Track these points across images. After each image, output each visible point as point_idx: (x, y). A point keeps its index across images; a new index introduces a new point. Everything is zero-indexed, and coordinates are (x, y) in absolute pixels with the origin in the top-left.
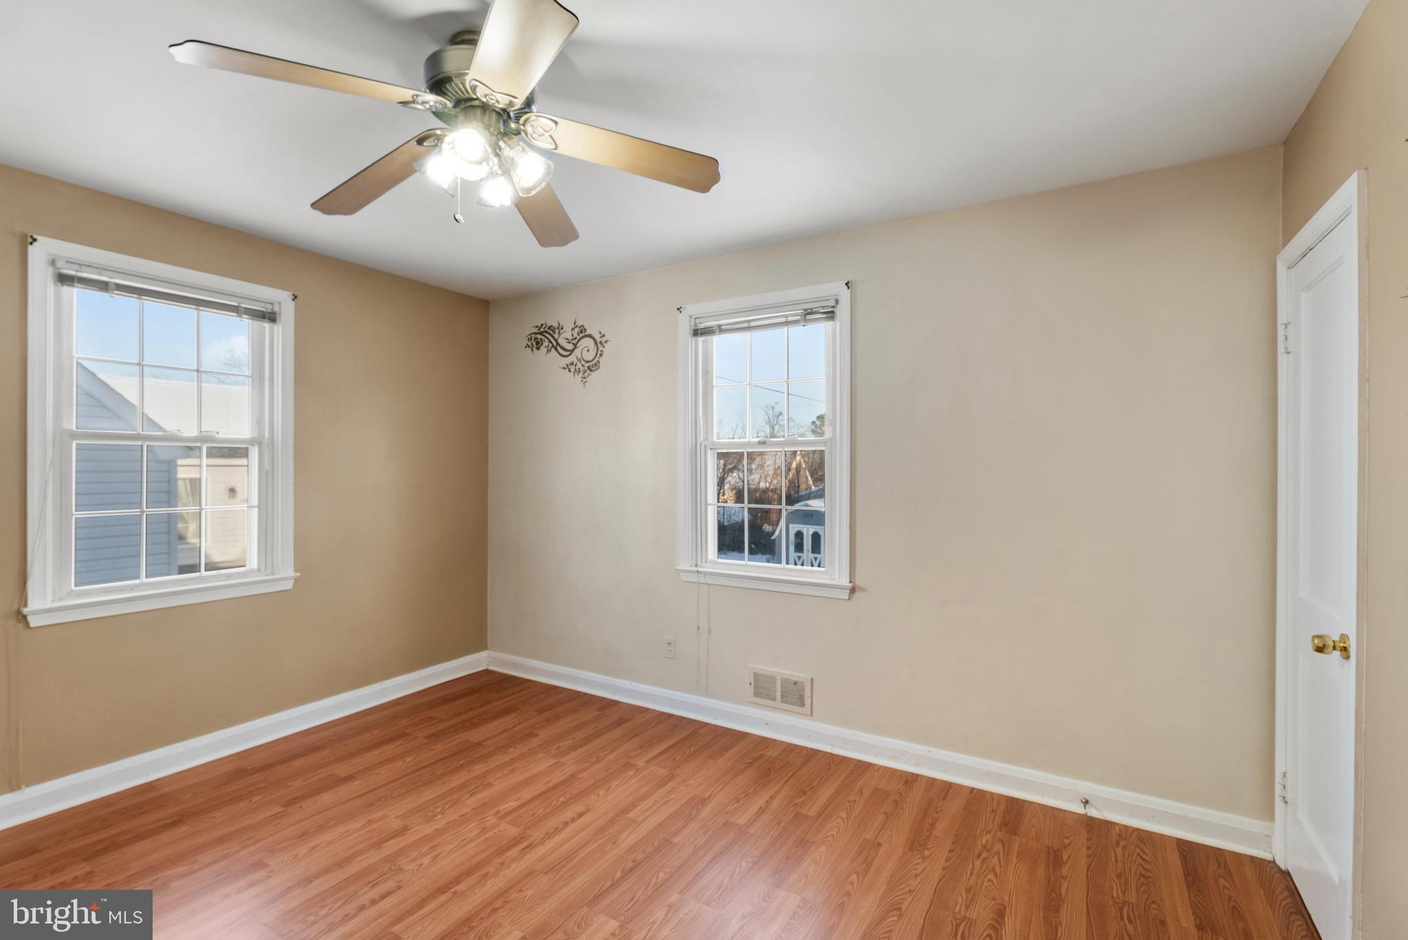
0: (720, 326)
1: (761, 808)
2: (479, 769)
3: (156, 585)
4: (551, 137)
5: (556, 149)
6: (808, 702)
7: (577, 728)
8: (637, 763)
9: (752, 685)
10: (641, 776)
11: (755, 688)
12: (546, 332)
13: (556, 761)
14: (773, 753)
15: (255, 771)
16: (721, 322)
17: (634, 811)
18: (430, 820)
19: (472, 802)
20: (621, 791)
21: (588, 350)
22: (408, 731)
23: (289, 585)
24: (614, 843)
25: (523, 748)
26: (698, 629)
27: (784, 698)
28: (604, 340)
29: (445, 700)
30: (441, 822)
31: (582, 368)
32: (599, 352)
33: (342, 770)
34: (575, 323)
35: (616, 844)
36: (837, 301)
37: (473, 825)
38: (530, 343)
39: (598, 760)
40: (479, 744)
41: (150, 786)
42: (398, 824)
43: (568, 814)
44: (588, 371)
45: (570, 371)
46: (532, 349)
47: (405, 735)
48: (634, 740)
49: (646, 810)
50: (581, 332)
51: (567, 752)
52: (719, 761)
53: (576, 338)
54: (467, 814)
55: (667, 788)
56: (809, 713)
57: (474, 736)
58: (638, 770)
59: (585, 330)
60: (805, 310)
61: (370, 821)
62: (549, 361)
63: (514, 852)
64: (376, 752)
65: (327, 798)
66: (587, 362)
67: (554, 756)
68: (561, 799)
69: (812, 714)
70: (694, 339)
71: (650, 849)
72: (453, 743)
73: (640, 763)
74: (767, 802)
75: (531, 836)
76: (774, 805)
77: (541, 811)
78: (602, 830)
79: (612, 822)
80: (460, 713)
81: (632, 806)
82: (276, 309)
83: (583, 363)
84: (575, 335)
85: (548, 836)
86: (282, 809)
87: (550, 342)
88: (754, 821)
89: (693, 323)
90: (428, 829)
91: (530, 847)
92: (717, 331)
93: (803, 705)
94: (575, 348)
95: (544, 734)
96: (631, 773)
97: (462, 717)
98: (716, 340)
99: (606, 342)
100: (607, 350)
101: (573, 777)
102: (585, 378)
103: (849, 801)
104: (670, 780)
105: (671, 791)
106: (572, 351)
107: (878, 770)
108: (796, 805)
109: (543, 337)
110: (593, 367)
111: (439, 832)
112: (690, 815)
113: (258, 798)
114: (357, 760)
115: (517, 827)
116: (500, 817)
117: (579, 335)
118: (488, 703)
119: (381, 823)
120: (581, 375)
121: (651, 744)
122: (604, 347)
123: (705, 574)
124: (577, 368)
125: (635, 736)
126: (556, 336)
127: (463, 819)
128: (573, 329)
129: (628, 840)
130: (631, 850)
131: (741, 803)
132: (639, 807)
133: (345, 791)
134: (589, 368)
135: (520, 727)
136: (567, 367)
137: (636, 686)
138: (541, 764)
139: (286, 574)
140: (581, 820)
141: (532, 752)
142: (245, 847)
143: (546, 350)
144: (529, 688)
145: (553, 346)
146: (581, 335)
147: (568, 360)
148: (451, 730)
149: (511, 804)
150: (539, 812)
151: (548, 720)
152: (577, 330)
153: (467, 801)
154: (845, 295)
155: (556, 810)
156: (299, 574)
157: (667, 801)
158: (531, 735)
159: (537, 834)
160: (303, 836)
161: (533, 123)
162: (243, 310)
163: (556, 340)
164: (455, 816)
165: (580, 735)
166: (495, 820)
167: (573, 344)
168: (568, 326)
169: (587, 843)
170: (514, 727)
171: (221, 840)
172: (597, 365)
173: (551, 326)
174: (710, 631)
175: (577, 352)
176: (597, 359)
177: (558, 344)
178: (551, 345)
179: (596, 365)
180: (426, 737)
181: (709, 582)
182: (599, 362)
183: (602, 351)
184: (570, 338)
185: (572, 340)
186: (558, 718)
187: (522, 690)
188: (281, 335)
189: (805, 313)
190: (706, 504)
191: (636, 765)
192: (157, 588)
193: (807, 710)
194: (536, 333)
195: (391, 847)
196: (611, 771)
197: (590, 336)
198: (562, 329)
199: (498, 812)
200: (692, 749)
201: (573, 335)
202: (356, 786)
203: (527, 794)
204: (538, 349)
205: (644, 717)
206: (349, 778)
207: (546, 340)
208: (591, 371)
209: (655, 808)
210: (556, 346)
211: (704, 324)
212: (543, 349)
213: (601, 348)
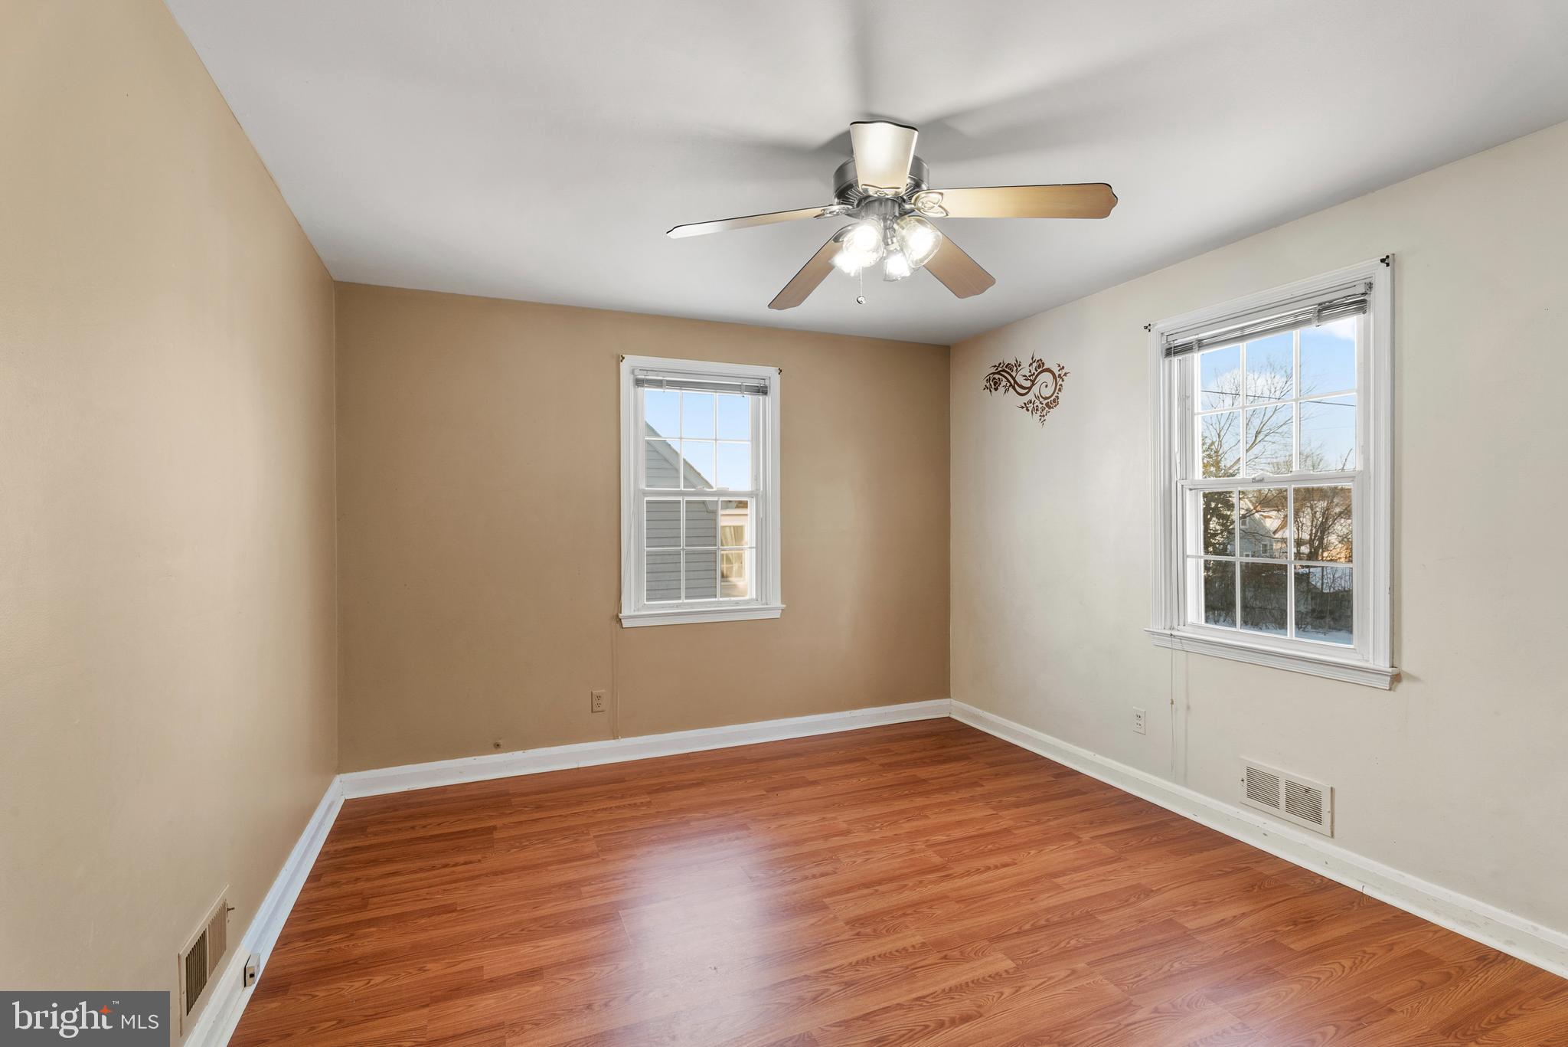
0: (1200, 341)
1: (1223, 920)
2: (919, 801)
3: (692, 605)
4: (940, 206)
5: (947, 215)
6: (1326, 817)
7: (1026, 788)
8: (1081, 836)
9: (1245, 782)
10: (1082, 848)
11: (1248, 786)
12: (1004, 371)
13: (995, 812)
14: (1268, 870)
15: (751, 762)
16: (1201, 336)
17: (1061, 878)
18: (869, 830)
19: (908, 826)
20: (1055, 856)
21: (1046, 386)
22: (867, 757)
23: (777, 615)
24: (1032, 899)
25: (965, 794)
26: (1172, 703)
27: (1291, 806)
28: (1062, 372)
29: (903, 738)
30: (878, 835)
31: (1040, 406)
32: (1058, 387)
33: (811, 775)
34: (1032, 359)
35: (1034, 901)
36: (1370, 286)
37: (904, 845)
38: (988, 385)
39: (1039, 822)
40: (925, 781)
41: (687, 756)
42: (844, 826)
43: (993, 861)
44: (1047, 409)
45: (1028, 410)
46: (990, 391)
47: (865, 759)
48: (1085, 814)
49: (1076, 882)
50: (1039, 367)
51: (1007, 807)
52: (1185, 859)
53: (1034, 373)
54: (900, 834)
55: (1109, 868)
56: (1329, 834)
57: (922, 773)
58: (1080, 842)
59: (1043, 364)
60: (1320, 304)
61: (824, 818)
62: (1008, 401)
63: (933, 876)
64: (839, 767)
65: (796, 793)
66: (1045, 398)
67: (993, 808)
68: (989, 847)
69: (1332, 836)
70: (1167, 360)
71: (1069, 915)
72: (903, 775)
73: (1085, 837)
74: (1235, 917)
75: (953, 868)
76: (1244, 923)
77: (967, 851)
78: (1022, 884)
79: (1036, 880)
80: (914, 752)
81: (1063, 873)
82: (767, 383)
83: (1041, 400)
84: (1033, 371)
85: (968, 873)
86: (765, 793)
87: (1008, 381)
88: (1209, 930)
89: (1164, 342)
90: (867, 837)
91: (948, 877)
92: (1196, 347)
93: (1319, 821)
94: (1033, 385)
95: (989, 786)
96: (1072, 843)
97: (915, 755)
98: (1197, 357)
99: (1065, 374)
100: (1067, 383)
101: (1007, 831)
102: (1044, 416)
103: (1364, 952)
104: (1115, 861)
105: (1111, 872)
106: (1030, 389)
107: (1436, 932)
108: (1276, 931)
109: (1002, 376)
110: (1052, 403)
111: (874, 842)
112: (1127, 901)
113: (751, 781)
114: (823, 770)
115: (941, 857)
116: (930, 845)
117: (1037, 371)
118: (943, 747)
119: (832, 822)
120: (1039, 413)
121: (1104, 822)
122: (1063, 380)
123: (1181, 638)
124: (1035, 405)
125: (1087, 810)
126: (1014, 374)
127: (896, 838)
128: (1031, 365)
129: (1046, 901)
130: (1048, 910)
131: (1197, 908)
132: (1069, 877)
133: (810, 791)
134: (1047, 405)
135: (966, 775)
136: (1025, 407)
137: (1099, 759)
138: (979, 812)
139: (776, 603)
140: (1004, 870)
141: (972, 799)
142: (737, 812)
143: (1003, 389)
144: (986, 741)
145: (1011, 385)
146: (1039, 370)
147: (1026, 399)
148: (904, 764)
149: (942, 838)
150: (965, 852)
151: (996, 775)
152: (1035, 365)
153: (903, 825)
154: (1382, 277)
155: (983, 854)
156: (784, 606)
157: (1104, 880)
158: (975, 784)
159: (958, 869)
160: (775, 815)
161: (924, 200)
162: (744, 387)
163: (1014, 379)
164: (889, 834)
165: (1026, 796)
166: (923, 847)
167: (1031, 380)
168: (1025, 364)
169: (1005, 890)
170: (961, 773)
171: (723, 803)
172: (1056, 401)
173: (1009, 364)
174: (1188, 708)
175: (1035, 389)
176: (1056, 394)
177: (1015, 382)
178: (1008, 384)
179: (1054, 401)
180: (880, 765)
181: (1186, 649)
182: (1057, 397)
183: (1061, 385)
184: (1028, 374)
185: (1030, 376)
186: (1007, 774)
187: (978, 742)
188: (771, 404)
189: (1320, 308)
190: (1185, 557)
191: (1079, 838)
192: (692, 608)
193: (1325, 827)
194: (994, 373)
195: (836, 841)
196: (1049, 835)
197: (1048, 370)
198: (1020, 365)
199: (927, 840)
200: (1155, 839)
201: (1030, 372)
202: (818, 789)
203: (957, 833)
204: (996, 389)
205: (1105, 794)
206: (815, 783)
207: (1004, 379)
208: (1050, 408)
209: (1087, 882)
210: (1014, 385)
211: (1179, 341)
212: (1001, 389)
213: (1060, 382)
